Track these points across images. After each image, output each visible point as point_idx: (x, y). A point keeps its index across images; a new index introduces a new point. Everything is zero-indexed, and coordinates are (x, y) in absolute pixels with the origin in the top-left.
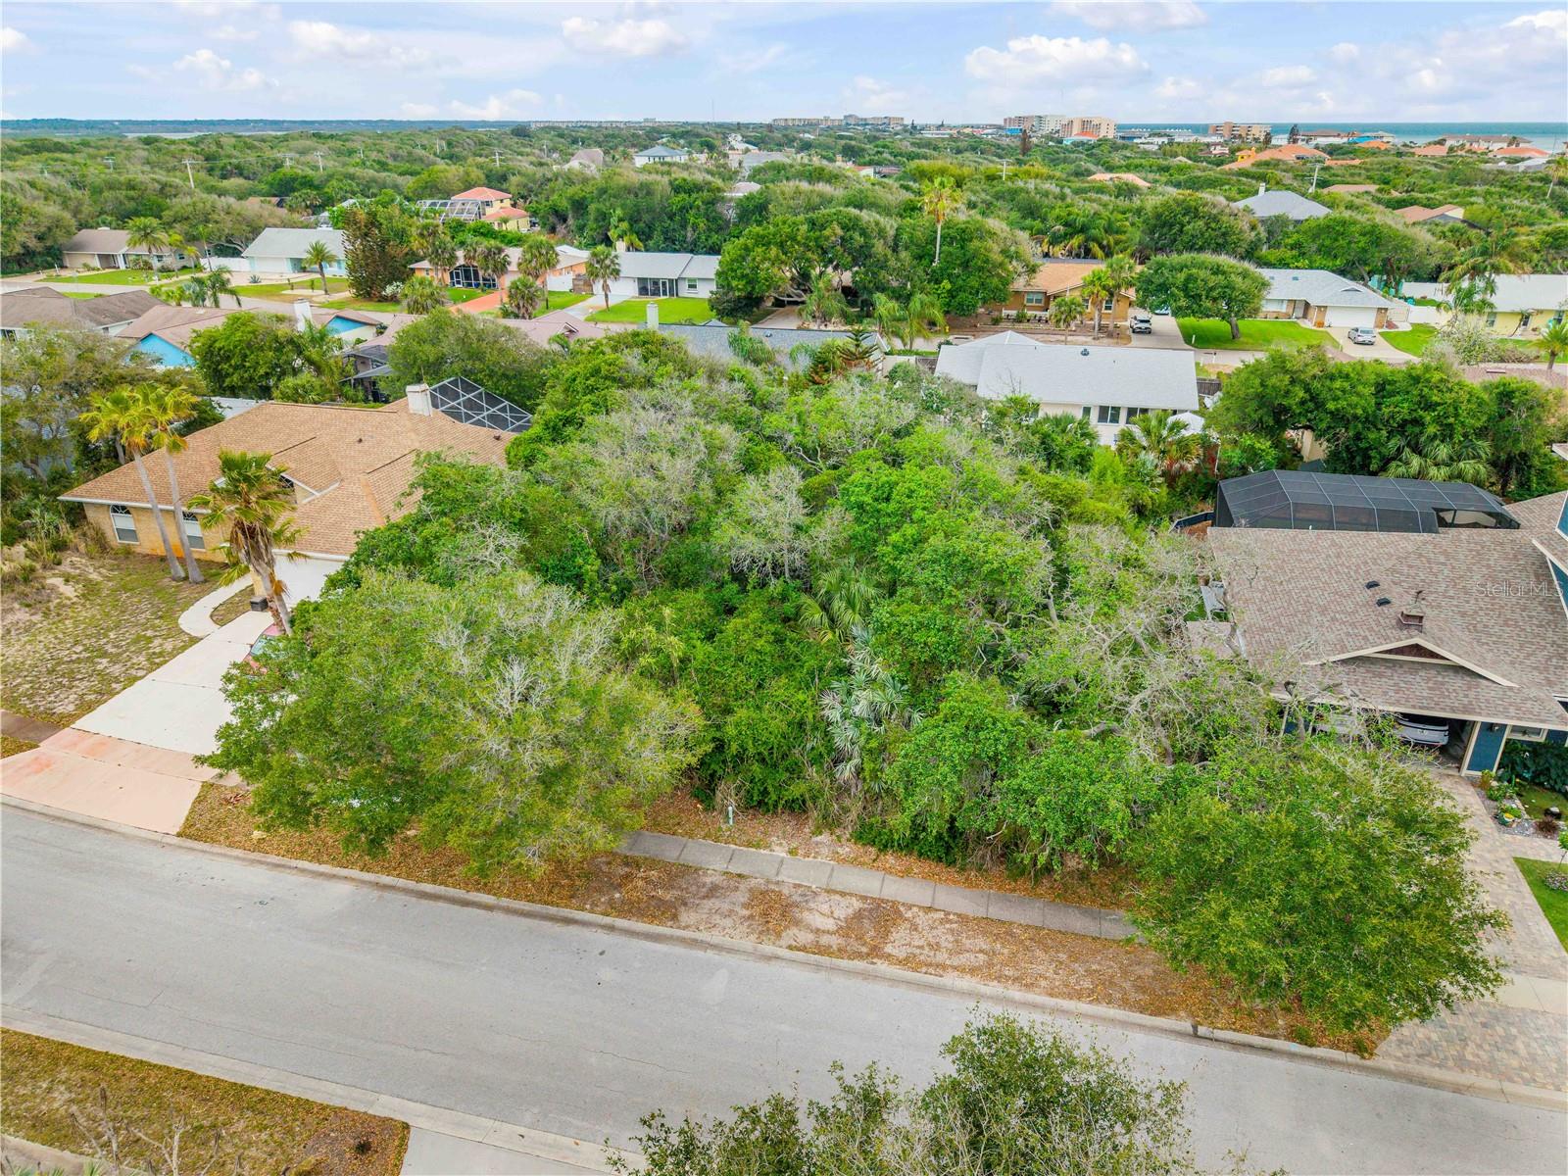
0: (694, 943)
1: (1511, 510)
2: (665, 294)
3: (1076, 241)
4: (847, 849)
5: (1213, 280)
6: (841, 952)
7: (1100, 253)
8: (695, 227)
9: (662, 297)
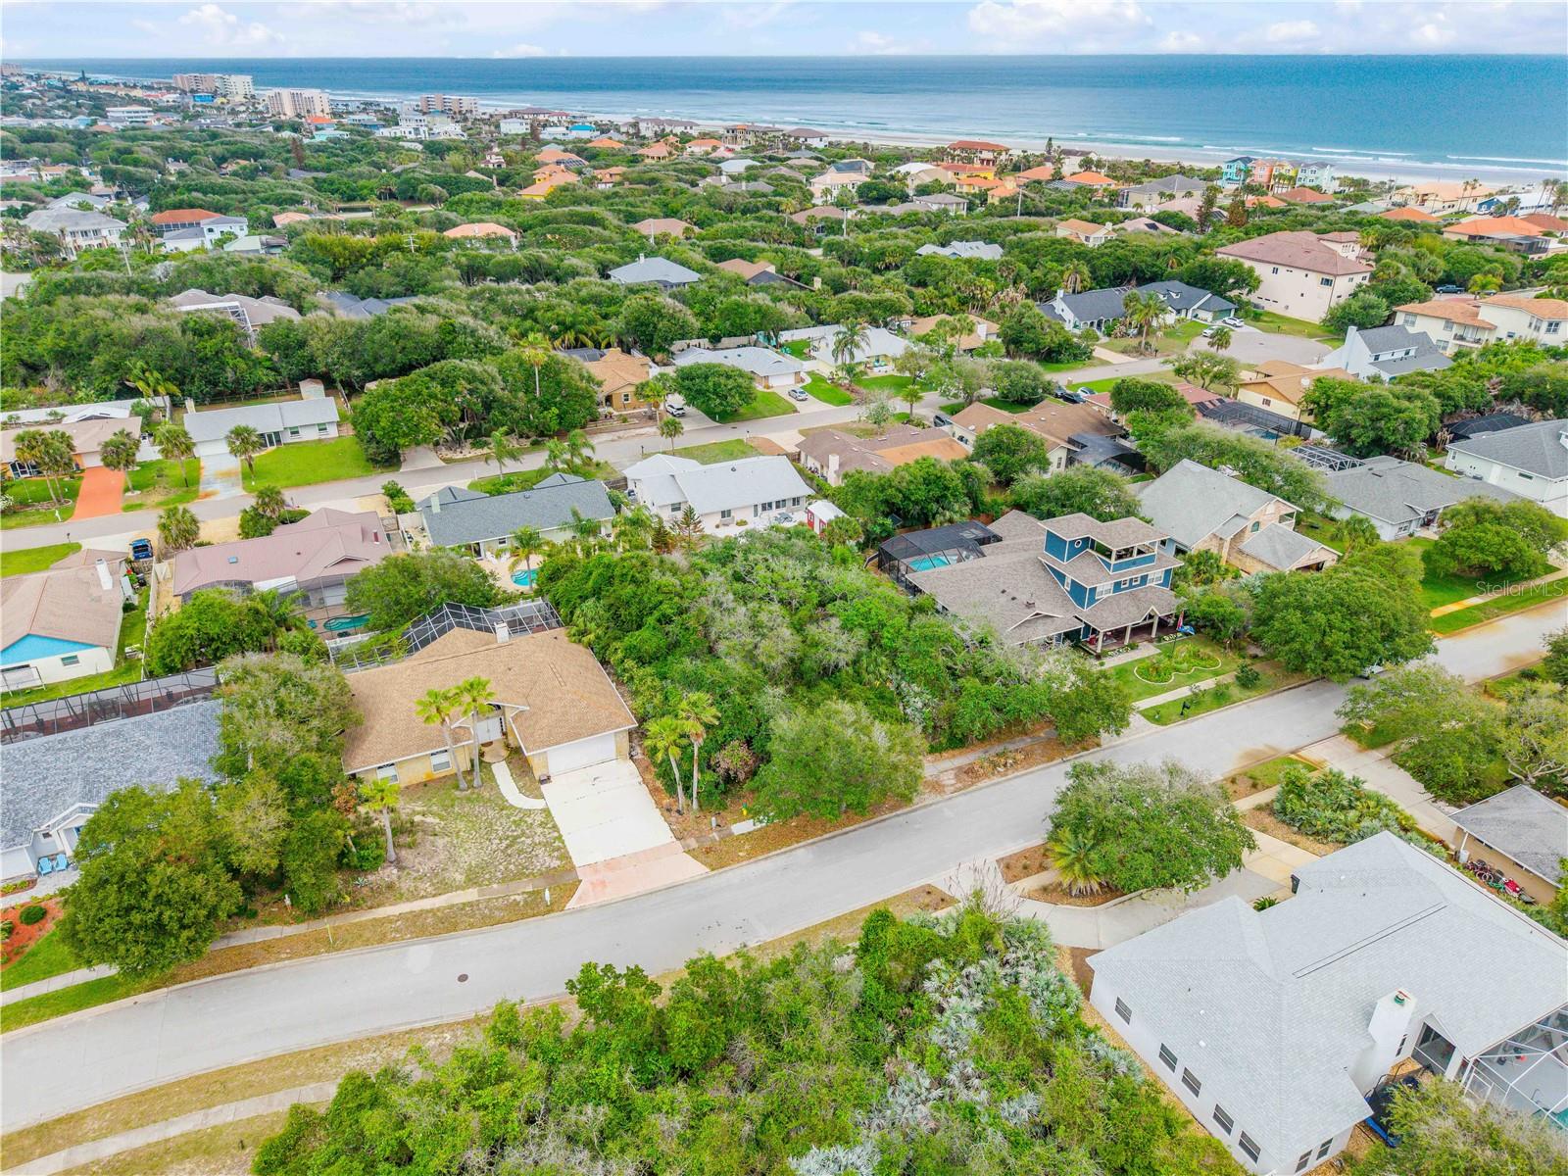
0: (925, 806)
1: (994, 528)
2: (272, 444)
3: (570, 336)
4: (930, 758)
5: (731, 383)
6: (965, 787)
7: (589, 343)
8: (235, 368)
9: (270, 449)
